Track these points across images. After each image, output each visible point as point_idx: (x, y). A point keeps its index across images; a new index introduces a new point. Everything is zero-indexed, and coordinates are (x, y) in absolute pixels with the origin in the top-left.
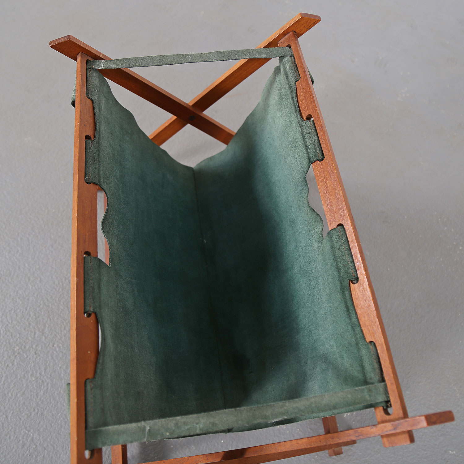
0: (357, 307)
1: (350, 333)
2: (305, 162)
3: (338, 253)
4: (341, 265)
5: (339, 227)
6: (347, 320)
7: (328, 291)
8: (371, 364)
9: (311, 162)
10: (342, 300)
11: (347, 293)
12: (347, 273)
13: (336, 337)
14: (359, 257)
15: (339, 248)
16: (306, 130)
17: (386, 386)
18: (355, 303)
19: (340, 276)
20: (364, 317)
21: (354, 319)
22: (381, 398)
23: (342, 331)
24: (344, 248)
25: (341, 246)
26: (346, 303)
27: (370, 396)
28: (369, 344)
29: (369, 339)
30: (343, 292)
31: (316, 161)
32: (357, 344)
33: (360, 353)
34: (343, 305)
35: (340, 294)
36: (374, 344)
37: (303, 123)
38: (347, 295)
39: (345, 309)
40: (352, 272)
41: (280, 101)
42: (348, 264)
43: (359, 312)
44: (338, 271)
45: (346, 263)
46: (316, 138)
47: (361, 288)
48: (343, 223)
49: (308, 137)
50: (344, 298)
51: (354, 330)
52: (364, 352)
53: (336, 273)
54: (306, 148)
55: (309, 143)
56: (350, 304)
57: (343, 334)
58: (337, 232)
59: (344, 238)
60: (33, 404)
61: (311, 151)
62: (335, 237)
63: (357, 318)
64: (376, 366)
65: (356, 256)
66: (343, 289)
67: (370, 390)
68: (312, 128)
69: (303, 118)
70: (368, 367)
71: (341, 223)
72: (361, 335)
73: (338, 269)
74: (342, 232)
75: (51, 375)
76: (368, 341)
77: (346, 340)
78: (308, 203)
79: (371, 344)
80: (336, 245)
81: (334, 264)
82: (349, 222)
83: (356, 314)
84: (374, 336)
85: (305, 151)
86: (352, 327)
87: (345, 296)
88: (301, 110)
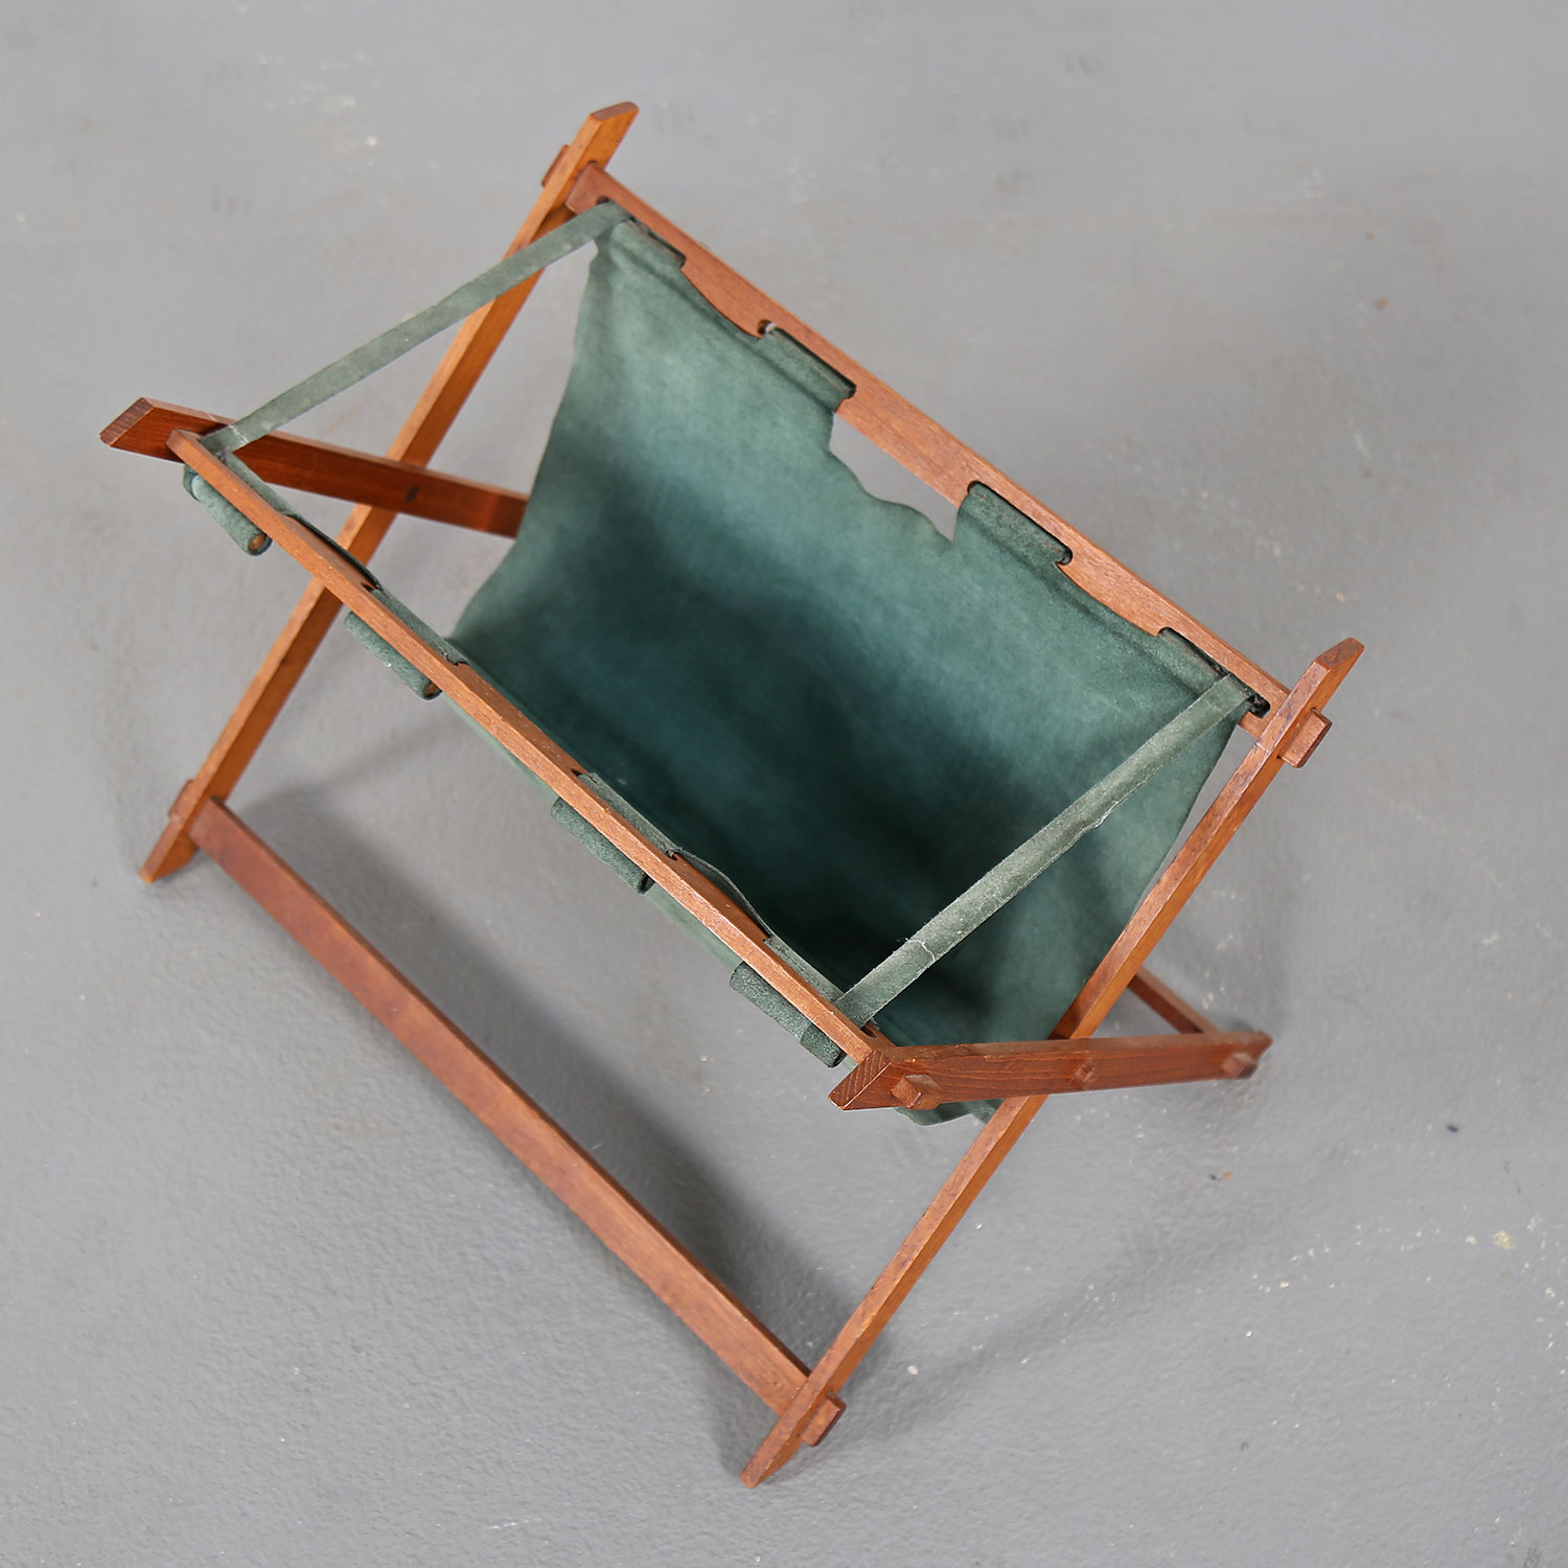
0: (1100, 595)
1: (1117, 646)
2: (814, 417)
3: (1002, 533)
4: (1022, 549)
5: (972, 490)
6: (1097, 630)
7: (1025, 619)
8: (1186, 663)
9: (828, 411)
10: (1065, 606)
11: (1066, 586)
12: (1043, 553)
13: (1094, 682)
14: (1045, 513)
15: (999, 523)
16: (775, 355)
17: (1233, 676)
18: (1091, 594)
19: (1033, 569)
20: (1124, 601)
21: (1107, 617)
22: (1239, 698)
23: (1099, 658)
24: (1008, 516)
25: (1000, 517)
26: (1075, 603)
27: (1218, 705)
28: (1161, 637)
29: (1154, 628)
30: (1058, 590)
31: (841, 402)
32: (1142, 653)
33: (1156, 661)
34: (1073, 611)
35: (1054, 600)
36: (1170, 630)
37: (759, 346)
38: (1068, 590)
39: (1081, 616)
40: (1051, 546)
41: (660, 331)
42: (1034, 540)
43: (1108, 600)
44: (1025, 563)
45: (1029, 540)
46: (808, 359)
47: (1085, 561)
48: (977, 478)
49: (791, 367)
50: (1067, 600)
51: (1121, 635)
52: (1161, 654)
53: (1022, 570)
54: (802, 388)
55: (802, 376)
56: (1083, 601)
57: (1104, 662)
58: (975, 498)
59: (996, 501)
60: (455, 1459)
61: (816, 388)
62: (977, 511)
63: (1112, 612)
64: (1196, 660)
65: (1039, 516)
66: (1056, 584)
67: (1213, 698)
68: (788, 343)
69: (753, 336)
70: (1184, 672)
71: (972, 480)
72: (1138, 632)
73: (1022, 560)
74: (985, 492)
75: (444, 1368)
76: (1156, 634)
77: (1117, 666)
78: (869, 495)
79: (1164, 635)
80: (989, 523)
81: (1007, 557)
82: (986, 468)
83: (1106, 607)
84: (1160, 618)
85: (800, 397)
86: (1114, 633)
87: (1066, 592)
88: (735, 321)
